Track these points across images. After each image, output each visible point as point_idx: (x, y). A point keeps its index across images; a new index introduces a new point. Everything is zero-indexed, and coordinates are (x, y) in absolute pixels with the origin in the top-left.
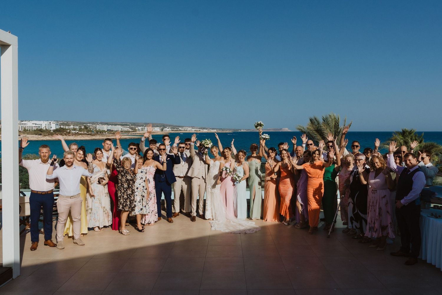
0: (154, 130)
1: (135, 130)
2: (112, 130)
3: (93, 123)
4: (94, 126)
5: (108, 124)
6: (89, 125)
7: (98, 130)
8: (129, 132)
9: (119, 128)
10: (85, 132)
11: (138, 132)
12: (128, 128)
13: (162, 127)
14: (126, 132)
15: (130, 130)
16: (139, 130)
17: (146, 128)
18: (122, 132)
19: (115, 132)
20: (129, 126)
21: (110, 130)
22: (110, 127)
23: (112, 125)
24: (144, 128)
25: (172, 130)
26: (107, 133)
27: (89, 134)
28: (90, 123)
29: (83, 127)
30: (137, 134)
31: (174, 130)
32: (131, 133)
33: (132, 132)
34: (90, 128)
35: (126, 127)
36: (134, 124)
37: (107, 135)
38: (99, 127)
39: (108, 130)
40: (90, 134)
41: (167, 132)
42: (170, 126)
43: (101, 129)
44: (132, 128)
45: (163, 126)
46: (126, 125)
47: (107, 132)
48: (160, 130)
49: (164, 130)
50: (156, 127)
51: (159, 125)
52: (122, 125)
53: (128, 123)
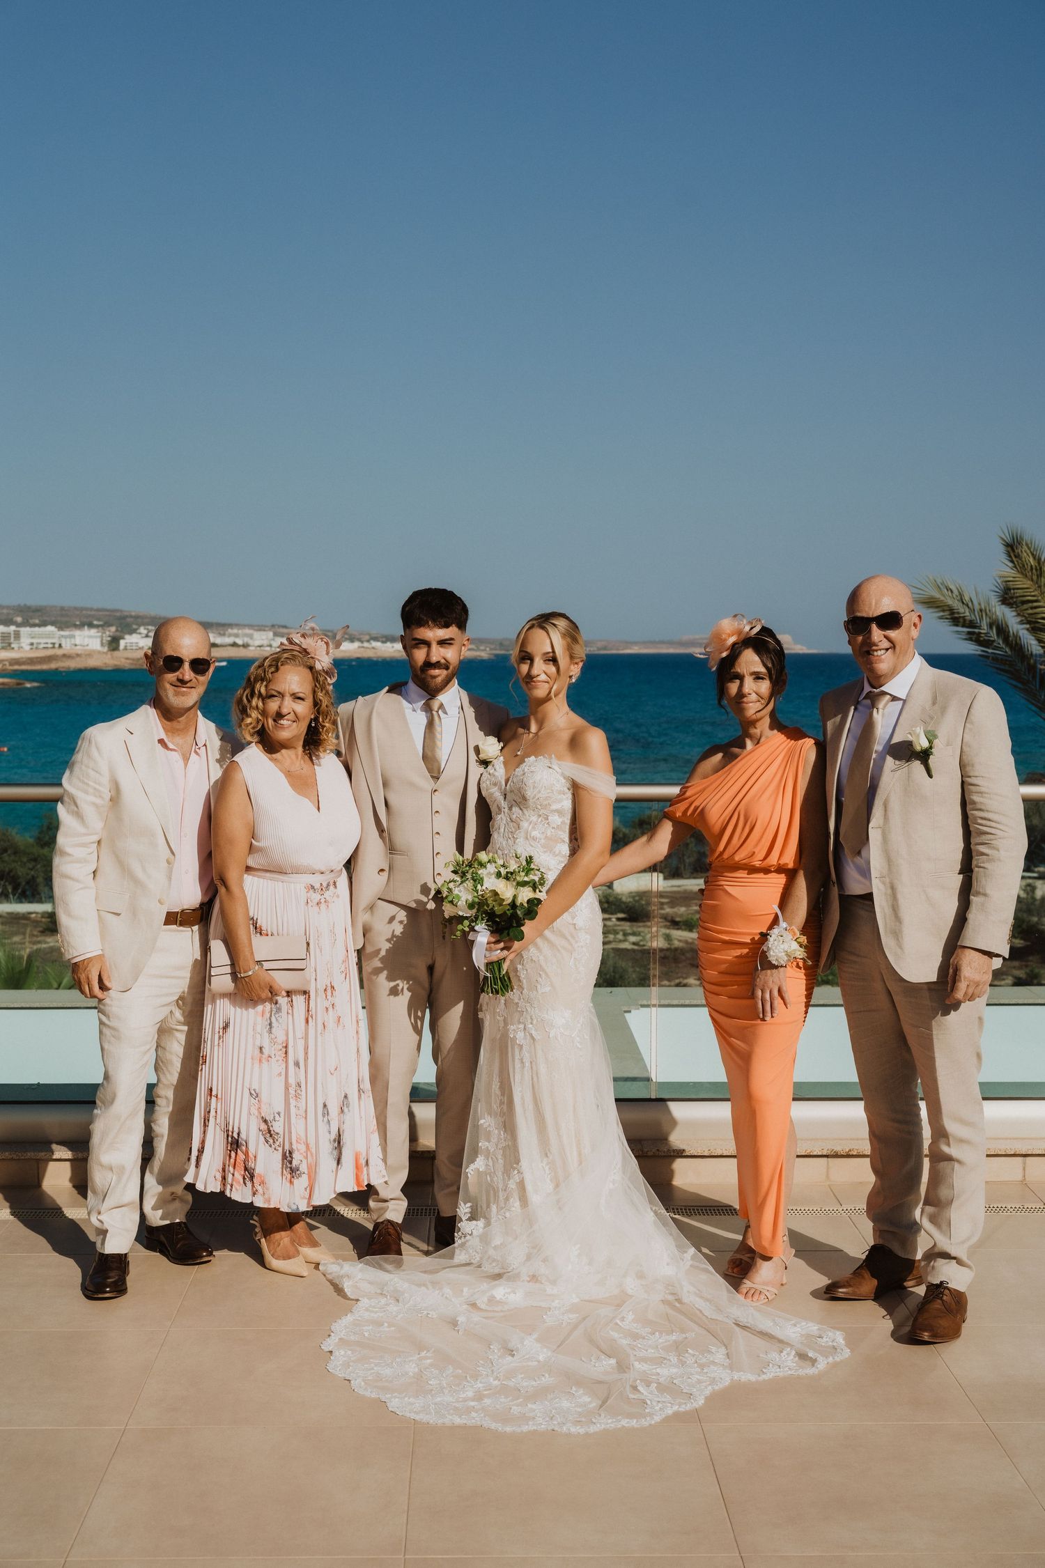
0: (67, 646)
13: (113, 629)
17: (25, 631)
24: (17, 636)
41: (133, 653)
45: (123, 624)
48: (102, 644)
49: (122, 643)
50: (81, 626)
51: (98, 620)
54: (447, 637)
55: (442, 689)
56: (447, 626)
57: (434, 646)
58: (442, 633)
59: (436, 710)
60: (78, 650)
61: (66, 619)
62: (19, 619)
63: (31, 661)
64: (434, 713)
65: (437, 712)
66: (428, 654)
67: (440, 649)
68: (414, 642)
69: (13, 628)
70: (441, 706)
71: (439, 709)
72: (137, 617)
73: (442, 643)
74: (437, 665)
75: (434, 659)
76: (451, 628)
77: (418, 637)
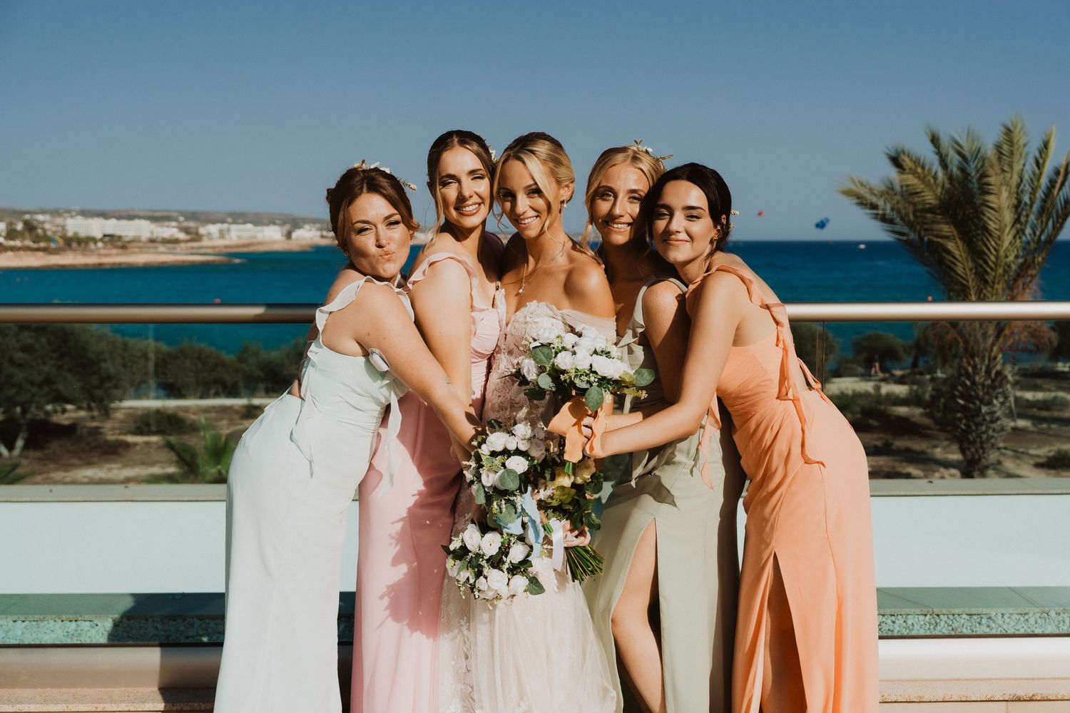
0: (260, 237)
1: (197, 237)
2: (120, 237)
3: (55, 213)
4: (59, 221)
5: (105, 215)
6: (40, 217)
7: (70, 234)
8: (177, 241)
9: (143, 229)
10: (28, 243)
11: (206, 242)
12: (173, 227)
13: (288, 226)
14: (165, 241)
15: (182, 236)
16: (209, 234)
17: (234, 227)
18: (152, 241)
19: (129, 242)
20: (177, 220)
21: (111, 236)
22: (112, 226)
23: (119, 218)
24: (228, 230)
25: (322, 237)
26: (100, 245)
27: (38, 250)
28: (43, 212)
29: (20, 226)
30: (206, 247)
32: (183, 245)
33: (187, 241)
34: (44, 230)
35: (168, 227)
36: (193, 216)
37: (103, 251)
38: (76, 226)
39: (105, 236)
40: (44, 250)
41: (304, 242)
43: (83, 234)
44: (186, 230)
45: (294, 223)
46: (168, 218)
47: (101, 240)
48: (282, 236)
49: (294, 235)
50: (268, 224)
51: (279, 220)
52: (154, 219)
53: (174, 211)
60: (267, 239)
61: (259, 220)
62: (230, 220)
63: (237, 246)
69: (225, 226)
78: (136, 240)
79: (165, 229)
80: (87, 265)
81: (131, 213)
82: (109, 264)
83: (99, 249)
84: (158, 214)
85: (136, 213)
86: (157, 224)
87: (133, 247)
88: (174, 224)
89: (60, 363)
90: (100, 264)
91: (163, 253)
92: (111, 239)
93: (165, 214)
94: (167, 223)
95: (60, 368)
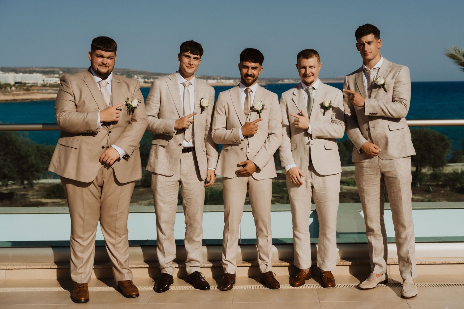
2: (25, 83)
5: (16, 71)
9: (38, 79)
12: (56, 77)
14: (51, 86)
18: (44, 86)
19: (31, 86)
20: (58, 73)
22: (20, 77)
23: (24, 72)
25: (145, 82)
26: (13, 88)
31: (148, 82)
35: (53, 77)
36: (68, 70)
37: (15, 92)
39: (16, 83)
42: (140, 73)
43: (3, 82)
46: (53, 72)
47: (14, 85)
51: (119, 73)
52: (44, 73)
53: (57, 68)
54: (255, 66)
55: (251, 85)
56: (256, 62)
57: (250, 69)
58: (253, 65)
59: (249, 92)
64: (248, 93)
65: (249, 93)
66: (248, 71)
67: (252, 70)
68: (243, 66)
70: (251, 91)
71: (250, 92)
72: (133, 72)
73: (253, 68)
74: (250, 76)
75: (249, 73)
76: (257, 63)
77: (245, 65)
78: (34, 85)
79: (52, 79)
80: (7, 100)
81: (31, 69)
82: (19, 100)
83: (13, 91)
84: (47, 70)
85: (34, 69)
86: (47, 76)
87: (33, 90)
88: (57, 75)
89: (4, 158)
90: (14, 100)
91: (50, 93)
92: (20, 85)
93: (51, 69)
94: (52, 75)
95: (5, 160)
